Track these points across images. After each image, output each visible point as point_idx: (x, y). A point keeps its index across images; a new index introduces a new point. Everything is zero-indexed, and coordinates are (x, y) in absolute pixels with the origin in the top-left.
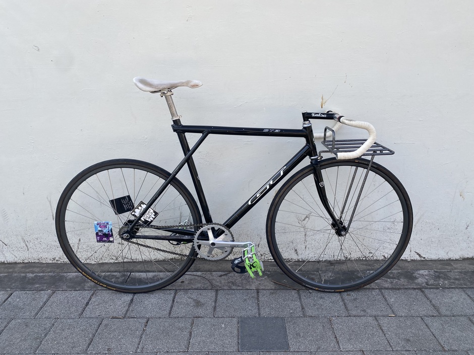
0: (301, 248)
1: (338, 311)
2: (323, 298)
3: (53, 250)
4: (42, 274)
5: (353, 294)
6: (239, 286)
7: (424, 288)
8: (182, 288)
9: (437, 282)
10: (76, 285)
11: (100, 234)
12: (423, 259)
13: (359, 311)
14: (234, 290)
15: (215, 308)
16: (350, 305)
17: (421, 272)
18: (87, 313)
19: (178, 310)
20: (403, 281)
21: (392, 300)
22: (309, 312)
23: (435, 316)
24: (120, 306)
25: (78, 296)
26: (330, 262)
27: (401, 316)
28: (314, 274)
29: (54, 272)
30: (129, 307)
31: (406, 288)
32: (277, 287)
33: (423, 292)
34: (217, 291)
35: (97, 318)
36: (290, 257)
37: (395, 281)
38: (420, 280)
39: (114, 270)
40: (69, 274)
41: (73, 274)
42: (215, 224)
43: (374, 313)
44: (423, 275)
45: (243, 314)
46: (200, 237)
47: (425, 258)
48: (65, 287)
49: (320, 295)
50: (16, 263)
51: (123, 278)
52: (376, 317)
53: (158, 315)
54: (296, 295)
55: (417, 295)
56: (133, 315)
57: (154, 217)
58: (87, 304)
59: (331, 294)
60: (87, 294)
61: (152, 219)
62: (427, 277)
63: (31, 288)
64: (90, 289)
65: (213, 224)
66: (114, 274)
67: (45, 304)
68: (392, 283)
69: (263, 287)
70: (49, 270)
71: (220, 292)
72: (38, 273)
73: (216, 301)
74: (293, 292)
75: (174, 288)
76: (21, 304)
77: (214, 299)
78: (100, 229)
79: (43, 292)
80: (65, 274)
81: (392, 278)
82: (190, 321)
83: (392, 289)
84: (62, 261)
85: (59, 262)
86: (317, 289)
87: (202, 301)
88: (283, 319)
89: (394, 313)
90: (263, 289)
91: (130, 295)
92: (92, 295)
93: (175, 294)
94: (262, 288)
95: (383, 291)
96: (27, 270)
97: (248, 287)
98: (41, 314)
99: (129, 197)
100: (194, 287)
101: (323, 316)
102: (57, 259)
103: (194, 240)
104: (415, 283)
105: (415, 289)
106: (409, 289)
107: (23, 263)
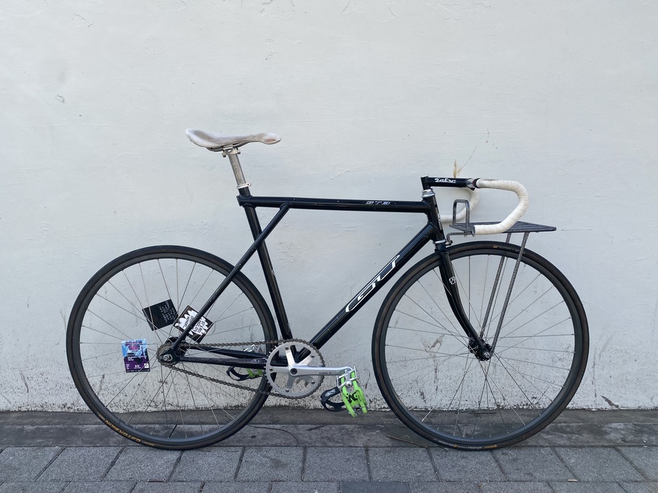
0: (429, 389)
1: (490, 474)
2: (466, 458)
3: (64, 392)
4: (46, 426)
5: (512, 453)
6: (338, 442)
7: (619, 446)
8: (253, 444)
9: (639, 439)
10: (96, 440)
11: (130, 359)
12: (614, 408)
13: (522, 474)
14: (330, 447)
15: (303, 470)
16: (508, 468)
17: (614, 425)
18: (113, 474)
19: (248, 472)
20: (586, 437)
21: (573, 461)
22: (446, 476)
23: (640, 482)
24: (160, 466)
25: (101, 454)
26: (473, 412)
27: (588, 482)
28: (451, 428)
29: (63, 424)
30: (175, 468)
31: (592, 446)
32: (396, 443)
33: (618, 450)
34: (305, 448)
35: (127, 481)
36: (413, 405)
37: (574, 437)
38: (612, 436)
39: (152, 421)
40: (85, 426)
41: (93, 426)
42: (296, 340)
43: (545, 477)
44: (617, 429)
45: (346, 477)
46: (275, 362)
47: (617, 406)
48: (80, 443)
49: (460, 454)
50: (8, 412)
51: (166, 431)
52: (548, 483)
53: (218, 478)
54: (425, 454)
55: (610, 454)
56: (180, 477)
57: (207, 328)
58: (113, 463)
59: (477, 453)
60: (113, 451)
61: (203, 331)
62: (623, 432)
63: (29, 444)
64: (117, 444)
65: (293, 340)
66: (152, 426)
67: (51, 463)
68: (569, 439)
69: (375, 444)
70: (57, 421)
71: (309, 450)
72: (40, 425)
73: (304, 461)
74: (420, 451)
75: (242, 444)
76: (16, 464)
77: (301, 458)
78: (129, 351)
79: (46, 448)
80: (80, 427)
81: (570, 433)
82: (267, 485)
83: (570, 447)
84: (76, 408)
85: (72, 411)
86: (455, 446)
87: (284, 460)
88: (406, 484)
89: (576, 478)
90: (374, 447)
91: (176, 452)
92: (120, 452)
93: (243, 452)
94: (372, 444)
95: (557, 449)
96: (25, 422)
97: (352, 444)
98: (45, 475)
99: (170, 301)
100: (270, 443)
101: (468, 480)
102: (69, 405)
103: (265, 365)
104: (606, 439)
105: (606, 447)
106: (597, 446)
107: (20, 411)
